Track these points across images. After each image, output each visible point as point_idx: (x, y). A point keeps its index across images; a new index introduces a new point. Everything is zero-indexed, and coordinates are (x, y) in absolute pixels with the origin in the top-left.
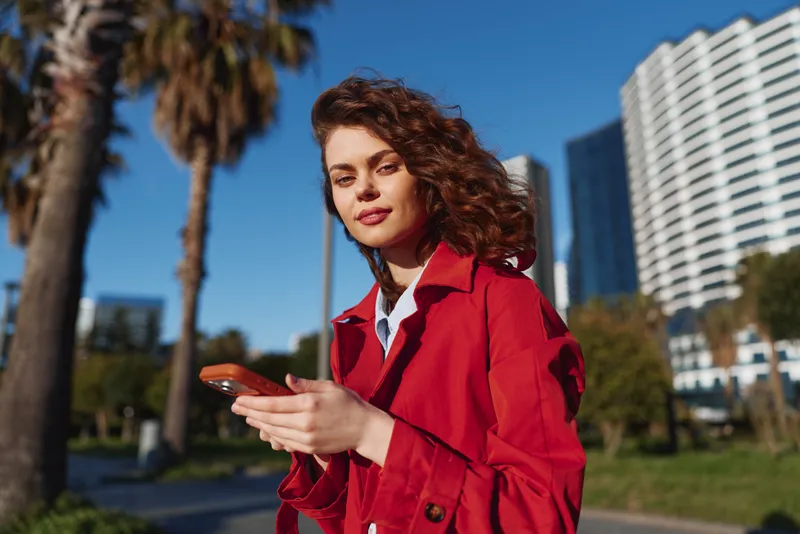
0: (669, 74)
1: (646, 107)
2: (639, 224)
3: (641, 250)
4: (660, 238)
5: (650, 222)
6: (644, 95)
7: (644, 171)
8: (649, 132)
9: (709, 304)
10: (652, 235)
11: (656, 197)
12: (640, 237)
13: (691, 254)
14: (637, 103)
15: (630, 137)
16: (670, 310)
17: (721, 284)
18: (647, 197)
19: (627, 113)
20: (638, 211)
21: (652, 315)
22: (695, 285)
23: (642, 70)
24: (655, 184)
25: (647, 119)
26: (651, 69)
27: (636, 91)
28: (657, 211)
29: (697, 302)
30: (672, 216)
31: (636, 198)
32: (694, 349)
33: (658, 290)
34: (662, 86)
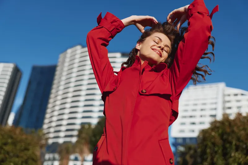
0: (78, 56)
1: (66, 64)
2: (50, 106)
3: (48, 116)
4: (56, 113)
5: (54, 106)
6: (67, 60)
7: (58, 87)
8: (65, 73)
9: (65, 142)
10: (53, 111)
11: (59, 98)
12: (49, 111)
13: (64, 122)
14: (64, 62)
15: (57, 73)
16: (50, 141)
17: (71, 136)
18: (56, 96)
19: (59, 64)
20: (51, 101)
21: (43, 142)
22: (62, 134)
23: (69, 51)
24: (60, 93)
25: (66, 69)
26: (72, 52)
27: (65, 57)
28: (58, 103)
29: (61, 141)
30: (62, 106)
31: (52, 96)
32: (54, 159)
33: (49, 133)
34: (74, 59)
